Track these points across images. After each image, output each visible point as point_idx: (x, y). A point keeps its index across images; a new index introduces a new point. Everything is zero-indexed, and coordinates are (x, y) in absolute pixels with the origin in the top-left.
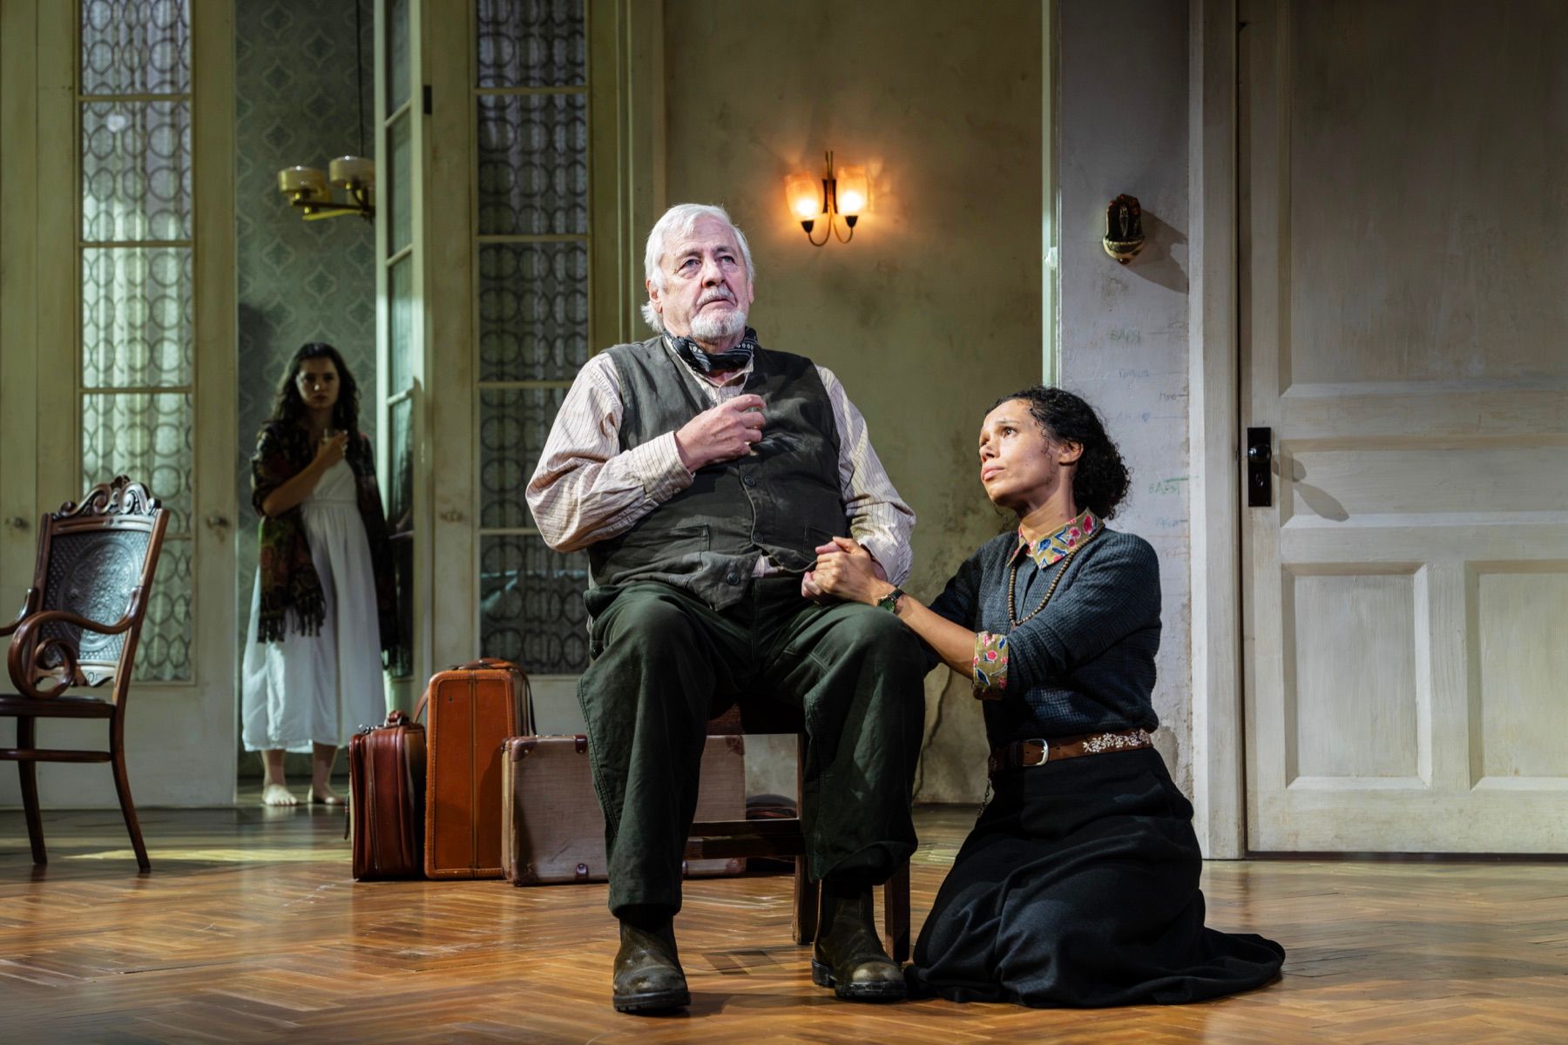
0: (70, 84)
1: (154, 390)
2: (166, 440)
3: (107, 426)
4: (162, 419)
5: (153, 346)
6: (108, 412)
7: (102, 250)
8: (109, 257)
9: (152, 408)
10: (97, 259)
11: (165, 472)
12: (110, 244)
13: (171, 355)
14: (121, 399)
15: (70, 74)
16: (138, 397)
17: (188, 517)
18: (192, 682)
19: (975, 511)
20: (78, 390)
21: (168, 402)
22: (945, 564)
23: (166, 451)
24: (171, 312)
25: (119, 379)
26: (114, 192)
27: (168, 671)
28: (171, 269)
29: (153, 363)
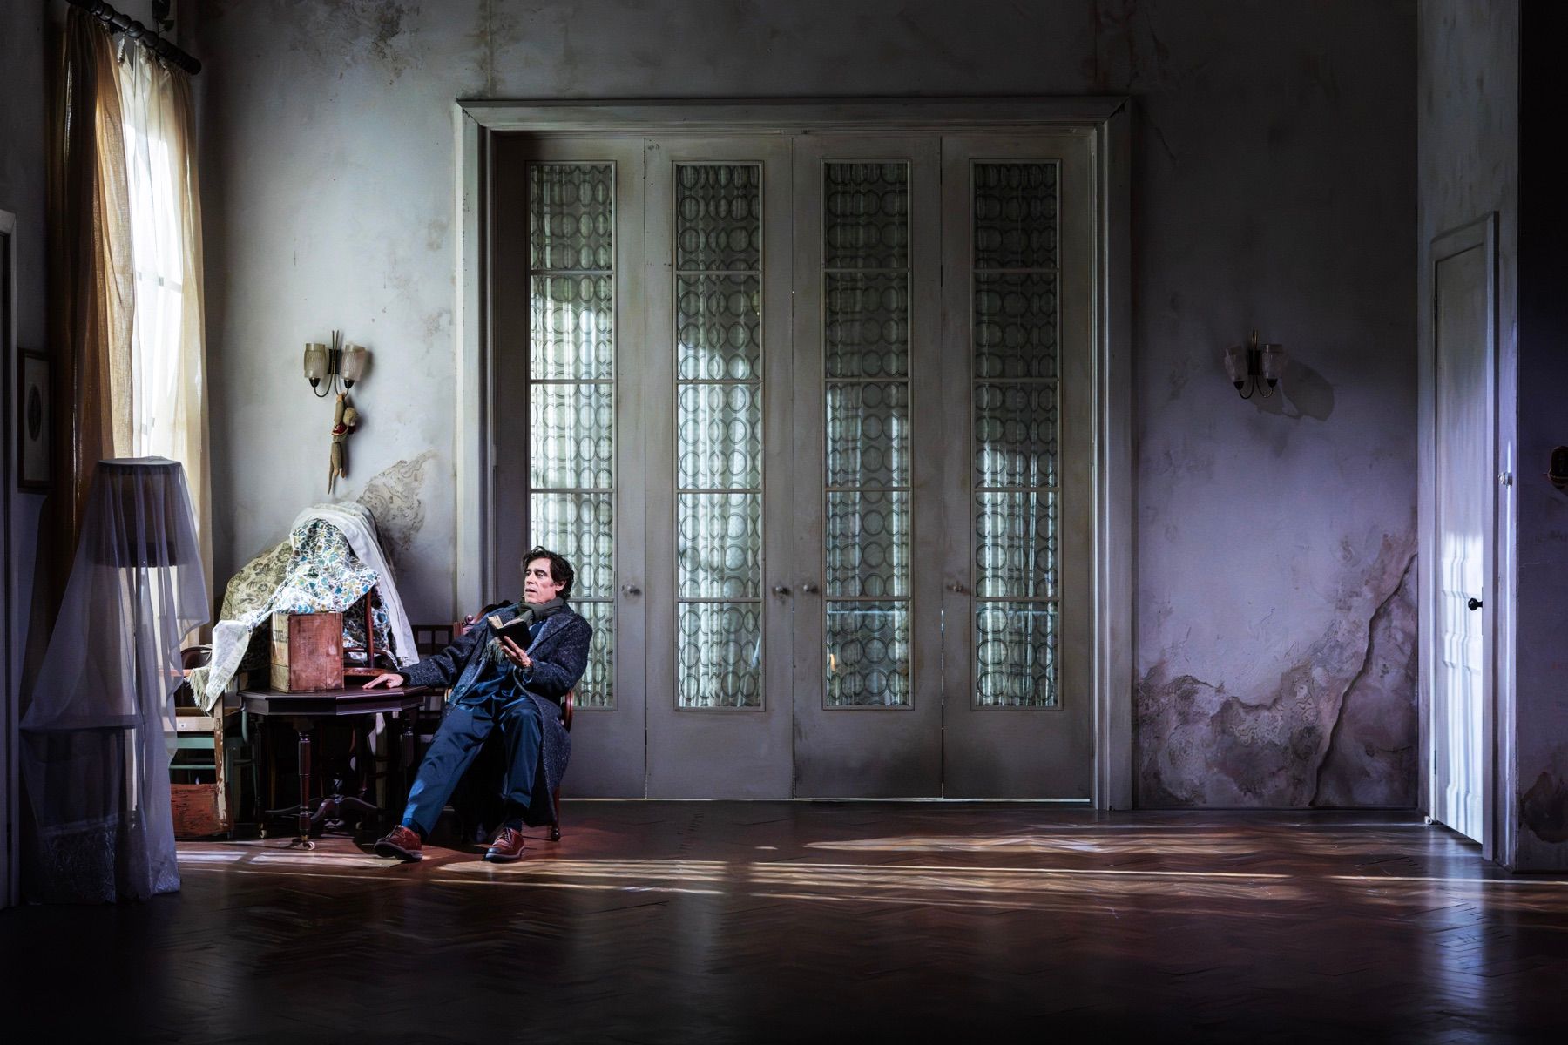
0: (670, 262)
1: (726, 491)
2: (734, 526)
3: (695, 517)
4: (733, 510)
5: (727, 455)
6: (695, 507)
7: (690, 386)
8: (696, 390)
9: (725, 505)
10: (686, 391)
11: (734, 549)
12: (696, 381)
13: (738, 463)
14: (703, 498)
15: (670, 253)
16: (716, 495)
17: (756, 586)
18: (762, 708)
19: (1358, 595)
20: (675, 491)
21: (736, 499)
22: (1336, 633)
23: (734, 535)
24: (739, 431)
25: (703, 482)
26: (697, 341)
27: (740, 700)
28: (740, 398)
29: (726, 471)
